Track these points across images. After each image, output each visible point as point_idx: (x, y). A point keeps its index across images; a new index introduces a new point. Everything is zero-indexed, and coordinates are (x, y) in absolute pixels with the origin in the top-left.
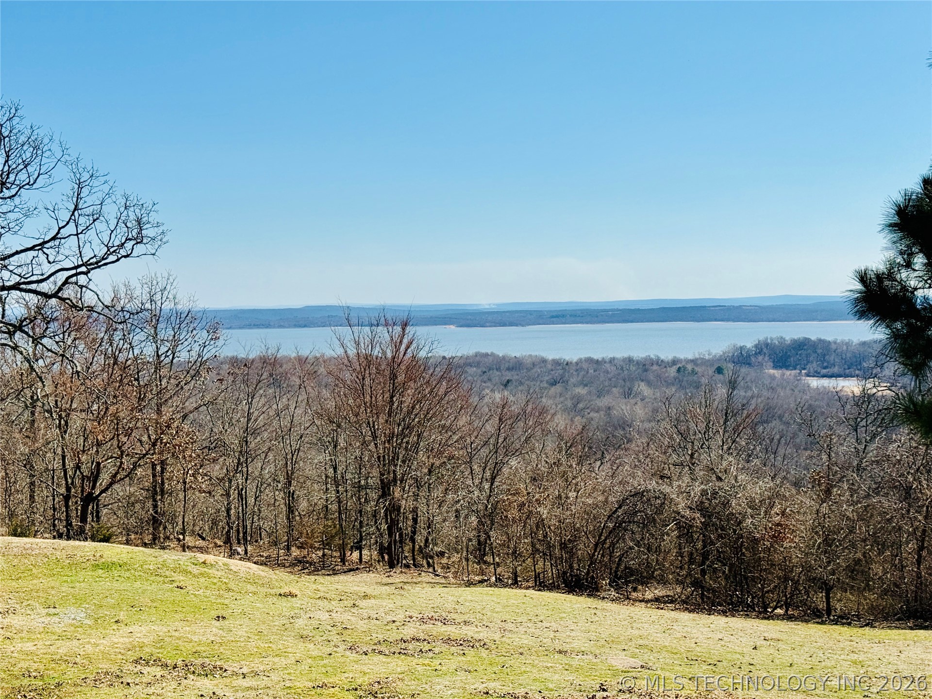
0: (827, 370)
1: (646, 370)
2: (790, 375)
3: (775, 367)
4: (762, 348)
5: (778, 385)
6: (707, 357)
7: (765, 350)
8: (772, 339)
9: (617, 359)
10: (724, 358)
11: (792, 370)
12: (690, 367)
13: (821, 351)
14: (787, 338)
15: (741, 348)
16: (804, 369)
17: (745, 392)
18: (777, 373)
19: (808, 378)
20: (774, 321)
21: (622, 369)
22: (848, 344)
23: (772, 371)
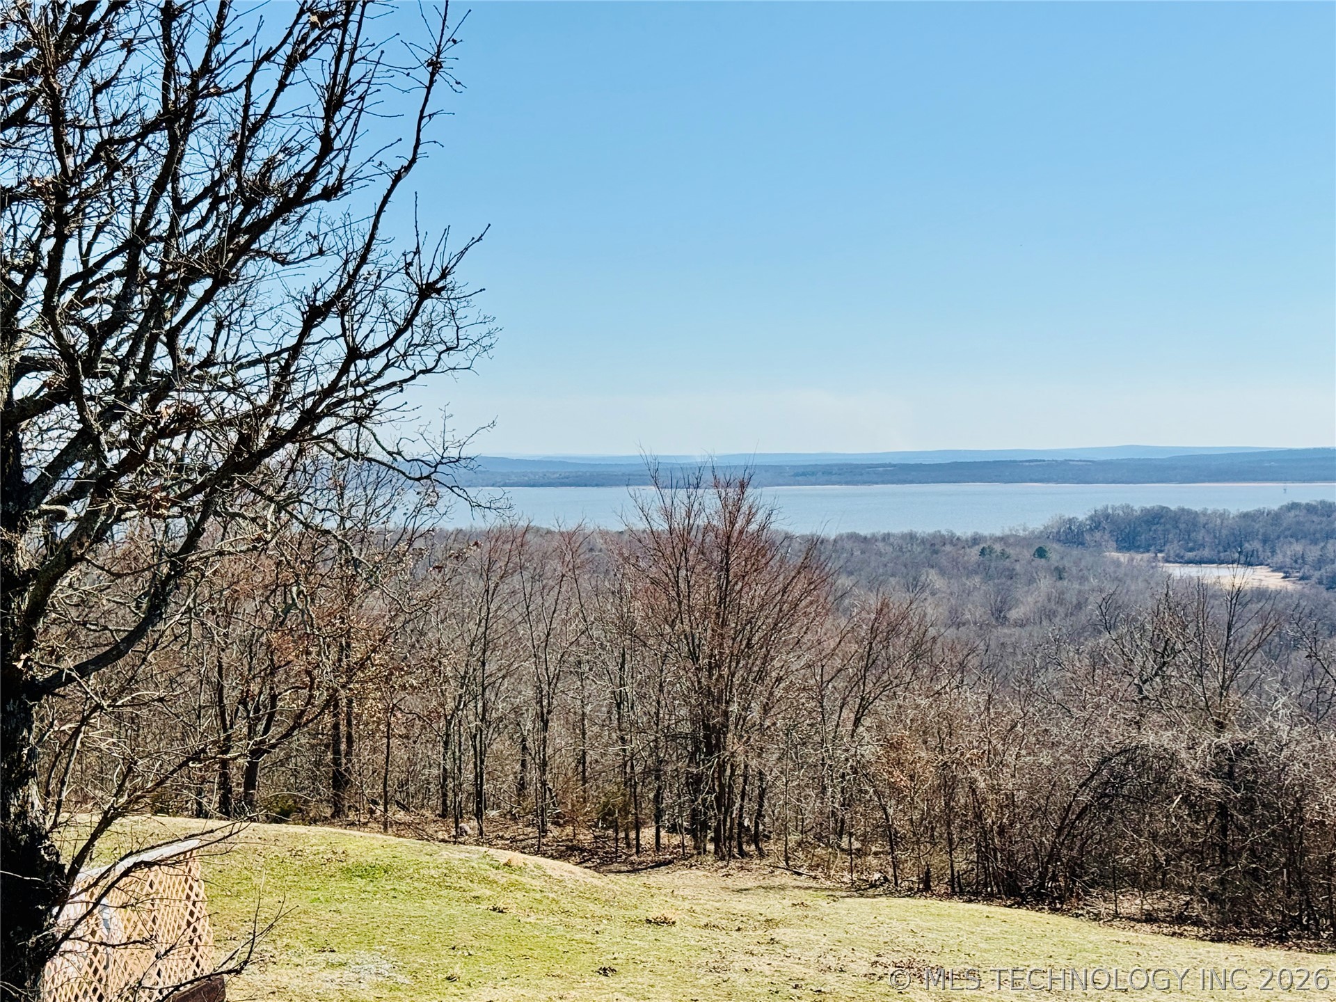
0: (1194, 553)
1: (936, 552)
2: (1141, 560)
3: (1120, 549)
4: (1100, 521)
5: (1126, 575)
6: (1021, 533)
7: (1104, 524)
8: (1114, 509)
9: (893, 535)
10: (1046, 535)
11: (1143, 552)
12: (998, 547)
13: (1184, 525)
14: (1136, 508)
15: (1071, 521)
16: (1161, 551)
17: (1080, 584)
18: (1123, 557)
19: (1167, 565)
20: (1113, 482)
21: (901, 549)
22: (1223, 516)
23: (1115, 555)
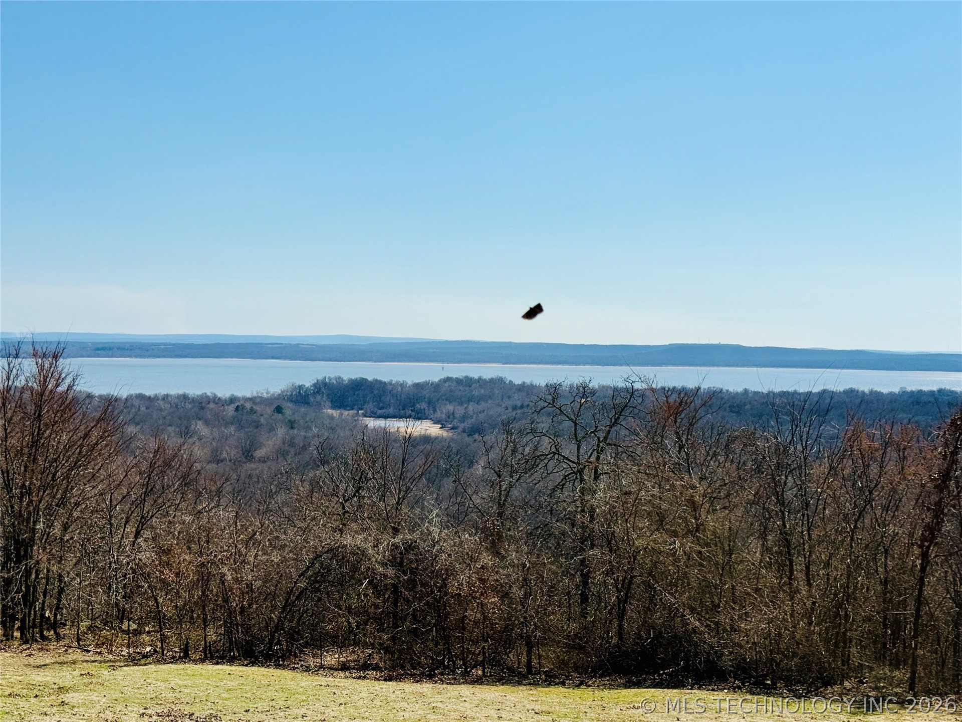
0: (383, 411)
1: (202, 408)
2: (348, 415)
3: (333, 407)
4: (322, 387)
5: (337, 426)
6: (265, 395)
7: (323, 389)
8: (330, 379)
9: (171, 396)
10: (282, 397)
11: (349, 410)
12: (248, 405)
13: (377, 392)
14: (345, 378)
15: (300, 387)
16: (361, 409)
17: (306, 432)
18: (335, 413)
19: (365, 418)
20: (330, 360)
21: (177, 406)
22: (403, 385)
23: (330, 411)
